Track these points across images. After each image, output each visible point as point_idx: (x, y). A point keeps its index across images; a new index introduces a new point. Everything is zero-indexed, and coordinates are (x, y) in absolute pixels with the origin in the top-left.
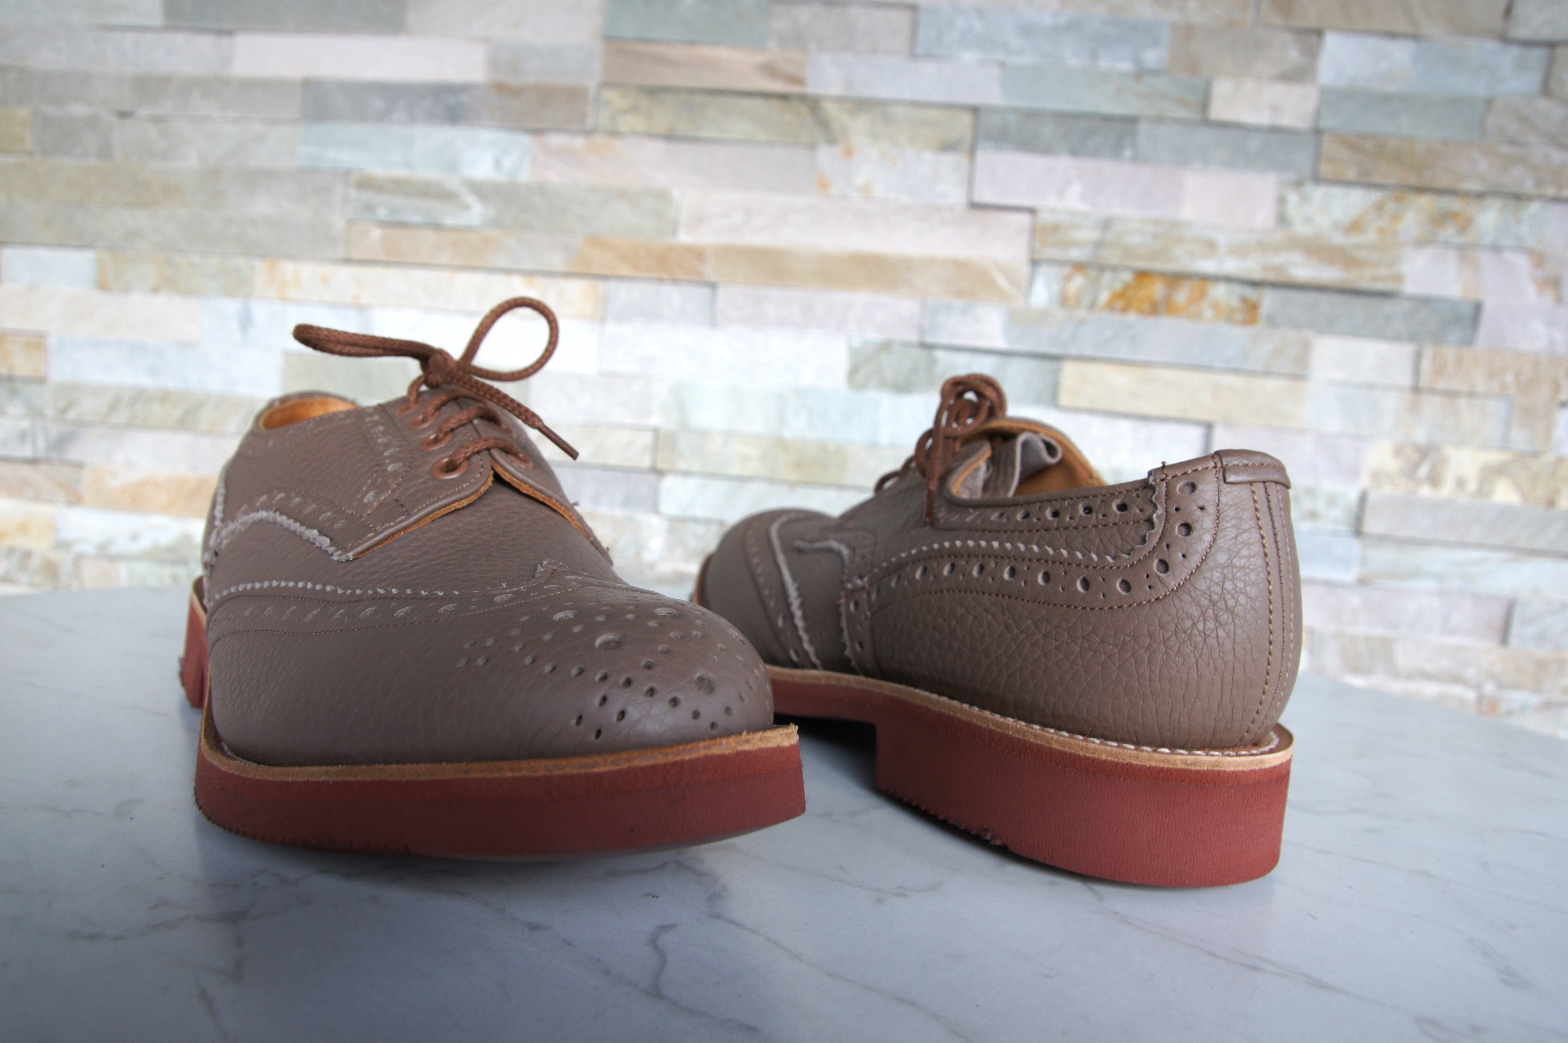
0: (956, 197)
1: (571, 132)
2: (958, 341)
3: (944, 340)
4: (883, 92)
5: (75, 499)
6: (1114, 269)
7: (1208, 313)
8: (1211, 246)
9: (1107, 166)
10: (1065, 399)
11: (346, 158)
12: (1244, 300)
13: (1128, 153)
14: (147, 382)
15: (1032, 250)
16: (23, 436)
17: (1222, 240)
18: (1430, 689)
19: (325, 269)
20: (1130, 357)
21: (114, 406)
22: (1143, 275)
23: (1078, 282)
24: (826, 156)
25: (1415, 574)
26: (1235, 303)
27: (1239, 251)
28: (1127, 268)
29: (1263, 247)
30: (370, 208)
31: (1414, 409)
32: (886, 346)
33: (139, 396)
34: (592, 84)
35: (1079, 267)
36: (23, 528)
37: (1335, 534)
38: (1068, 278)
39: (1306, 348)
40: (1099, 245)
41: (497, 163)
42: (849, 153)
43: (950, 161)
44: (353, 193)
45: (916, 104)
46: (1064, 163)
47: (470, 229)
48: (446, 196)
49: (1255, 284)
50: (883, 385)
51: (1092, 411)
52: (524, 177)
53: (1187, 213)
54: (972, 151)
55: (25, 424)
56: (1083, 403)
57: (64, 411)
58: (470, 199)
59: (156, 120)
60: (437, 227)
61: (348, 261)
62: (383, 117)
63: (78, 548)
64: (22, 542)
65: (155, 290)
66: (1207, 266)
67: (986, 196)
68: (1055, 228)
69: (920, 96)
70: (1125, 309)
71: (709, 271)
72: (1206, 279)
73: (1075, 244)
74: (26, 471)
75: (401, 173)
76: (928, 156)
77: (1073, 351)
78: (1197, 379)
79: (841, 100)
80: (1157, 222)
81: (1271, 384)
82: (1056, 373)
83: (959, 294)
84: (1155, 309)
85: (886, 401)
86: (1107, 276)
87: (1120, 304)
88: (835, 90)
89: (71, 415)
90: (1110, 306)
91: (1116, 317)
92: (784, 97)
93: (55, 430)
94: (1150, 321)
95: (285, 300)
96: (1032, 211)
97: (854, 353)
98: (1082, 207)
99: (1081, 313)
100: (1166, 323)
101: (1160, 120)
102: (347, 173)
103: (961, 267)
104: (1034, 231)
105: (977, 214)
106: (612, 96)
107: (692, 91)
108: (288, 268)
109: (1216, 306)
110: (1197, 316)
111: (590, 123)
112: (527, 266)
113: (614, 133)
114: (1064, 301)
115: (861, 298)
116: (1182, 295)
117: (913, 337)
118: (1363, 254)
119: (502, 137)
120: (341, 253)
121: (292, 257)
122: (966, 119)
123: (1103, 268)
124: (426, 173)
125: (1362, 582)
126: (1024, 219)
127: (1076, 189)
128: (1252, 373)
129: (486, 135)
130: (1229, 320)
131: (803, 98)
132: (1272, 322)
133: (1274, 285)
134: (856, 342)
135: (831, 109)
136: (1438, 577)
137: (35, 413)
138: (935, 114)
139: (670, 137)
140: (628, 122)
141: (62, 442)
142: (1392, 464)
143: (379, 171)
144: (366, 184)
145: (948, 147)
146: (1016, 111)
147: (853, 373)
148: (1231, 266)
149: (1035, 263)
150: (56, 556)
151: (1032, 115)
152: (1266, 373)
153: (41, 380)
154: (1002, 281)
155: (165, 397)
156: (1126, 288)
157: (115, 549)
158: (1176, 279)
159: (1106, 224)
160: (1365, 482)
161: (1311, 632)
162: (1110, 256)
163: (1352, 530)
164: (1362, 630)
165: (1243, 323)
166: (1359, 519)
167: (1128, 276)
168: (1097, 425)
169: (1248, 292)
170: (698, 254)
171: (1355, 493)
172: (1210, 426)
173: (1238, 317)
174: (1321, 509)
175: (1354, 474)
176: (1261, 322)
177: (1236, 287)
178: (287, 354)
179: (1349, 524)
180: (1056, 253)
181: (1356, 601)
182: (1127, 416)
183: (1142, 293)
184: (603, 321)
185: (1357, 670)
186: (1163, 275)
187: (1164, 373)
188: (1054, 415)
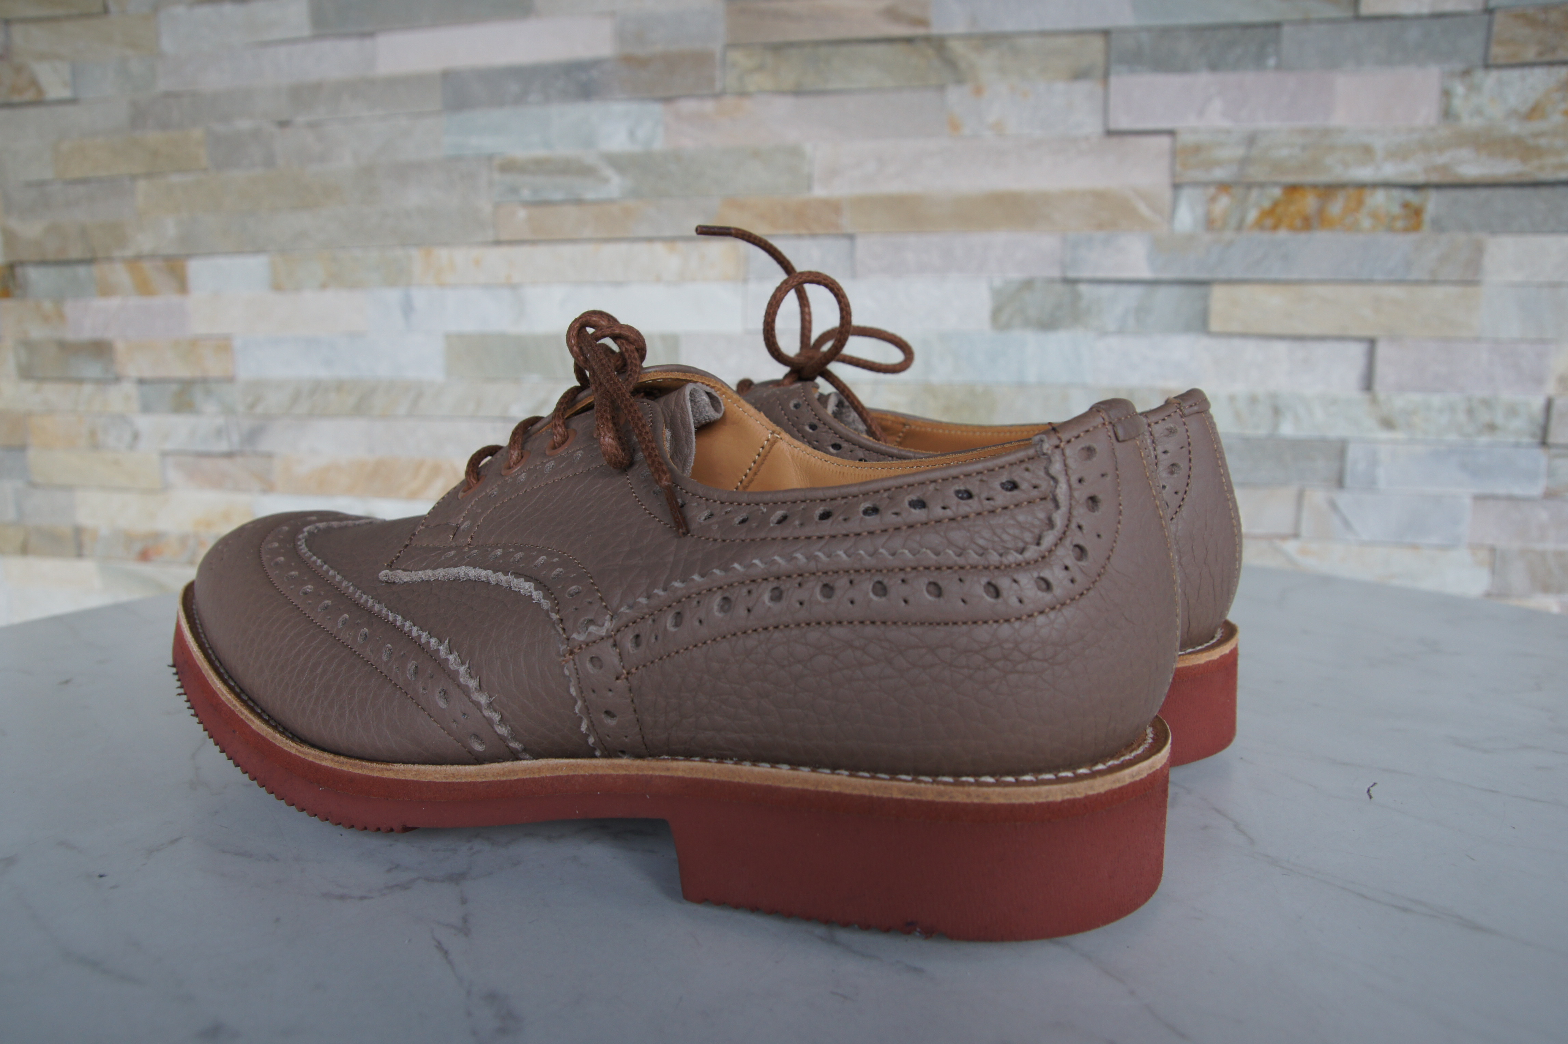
0: (1092, 126)
1: (701, 97)
2: (1101, 275)
3: (1086, 274)
4: (1009, 26)
5: (268, 487)
6: (1262, 185)
7: (1366, 223)
8: (1367, 151)
9: (1249, 78)
10: (1215, 325)
11: (488, 143)
12: (1406, 205)
13: (1272, 62)
14: (323, 373)
15: (1173, 174)
16: (219, 433)
17: (1379, 143)
19: (477, 252)
20: (1284, 276)
21: (296, 398)
22: (1292, 189)
23: (1224, 202)
24: (955, 96)
26: (1396, 210)
27: (1399, 153)
28: (1275, 184)
29: (1425, 147)
30: (514, 190)
32: (1028, 284)
33: (317, 387)
34: (717, 47)
35: (1224, 187)
36: (226, 516)
37: (1517, 445)
38: (1213, 200)
39: (1478, 250)
40: (1245, 162)
41: (632, 134)
42: (978, 91)
43: (1083, 88)
44: (497, 176)
45: (1043, 34)
46: (1204, 79)
47: (611, 201)
48: (585, 171)
49: (1416, 187)
50: (1027, 323)
51: (1244, 335)
52: (659, 145)
53: (1339, 119)
54: (1106, 77)
55: (220, 421)
56: (1235, 327)
57: (252, 406)
58: (609, 172)
59: (312, 126)
60: (579, 202)
61: (498, 243)
62: (520, 100)
65: (324, 286)
66: (1364, 173)
67: (1123, 122)
68: (1197, 149)
69: (1048, 26)
70: (1275, 227)
71: (847, 223)
72: (1362, 186)
73: (1218, 163)
74: (225, 464)
75: (540, 153)
76: (1060, 86)
77: (1223, 276)
78: (1356, 292)
79: (967, 37)
80: (1305, 132)
81: (1438, 292)
82: (1205, 298)
83: (1100, 226)
84: (1307, 224)
85: (1032, 339)
86: (1255, 193)
87: (1269, 222)
88: (960, 28)
89: (259, 410)
90: (1259, 225)
91: (1266, 236)
92: (909, 40)
93: (246, 424)
94: (1303, 236)
95: (442, 285)
96: (1171, 133)
97: (996, 294)
98: (1226, 124)
99: (1228, 235)
100: (1320, 237)
101: (1306, 22)
102: (490, 158)
103: (1100, 197)
104: (1174, 154)
105: (1114, 141)
106: (736, 56)
107: (817, 44)
108: (443, 254)
109: (1374, 215)
110: (1355, 228)
111: (718, 86)
112: (667, 233)
113: (743, 94)
114: (1210, 223)
115: (1000, 238)
116: (1336, 207)
117: (1056, 273)
118: (1542, 141)
119: (635, 108)
120: (491, 236)
121: (446, 244)
122: (1098, 43)
123: (1249, 186)
124: (564, 150)
125: (1550, 495)
126: (1164, 142)
127: (1217, 105)
128: (1418, 283)
129: (618, 108)
130: (1391, 229)
131: (927, 39)
132: (1438, 226)
133: (1438, 186)
134: (998, 283)
135: (958, 48)
137: (228, 410)
138: (1064, 41)
139: (798, 92)
140: (755, 81)
141: (253, 436)
143: (520, 153)
144: (508, 167)
145: (1079, 75)
146: (1149, 29)
147: (996, 313)
148: (1390, 171)
149: (1177, 187)
151: (1166, 32)
152: (1434, 282)
153: (230, 380)
154: (1143, 209)
155: (340, 386)
156: (1276, 204)
158: (1329, 190)
159: (1251, 140)
160: (1551, 388)
161: (1493, 550)
162: (1257, 173)
163: (1537, 440)
164: (1550, 546)
165: (1406, 230)
166: (1545, 430)
167: (1277, 192)
168: (1251, 350)
169: (1410, 196)
170: (834, 207)
171: (1537, 403)
172: (1372, 342)
173: (1399, 224)
174: (1499, 420)
175: (1539, 381)
176: (1426, 227)
177: (1396, 193)
178: (448, 337)
179: (1533, 435)
180: (1199, 175)
181: (1543, 515)
182: (1281, 337)
183: (1293, 209)
184: (745, 281)
185: (1546, 589)
186: (1314, 186)
187: (1321, 290)
188: (1205, 342)
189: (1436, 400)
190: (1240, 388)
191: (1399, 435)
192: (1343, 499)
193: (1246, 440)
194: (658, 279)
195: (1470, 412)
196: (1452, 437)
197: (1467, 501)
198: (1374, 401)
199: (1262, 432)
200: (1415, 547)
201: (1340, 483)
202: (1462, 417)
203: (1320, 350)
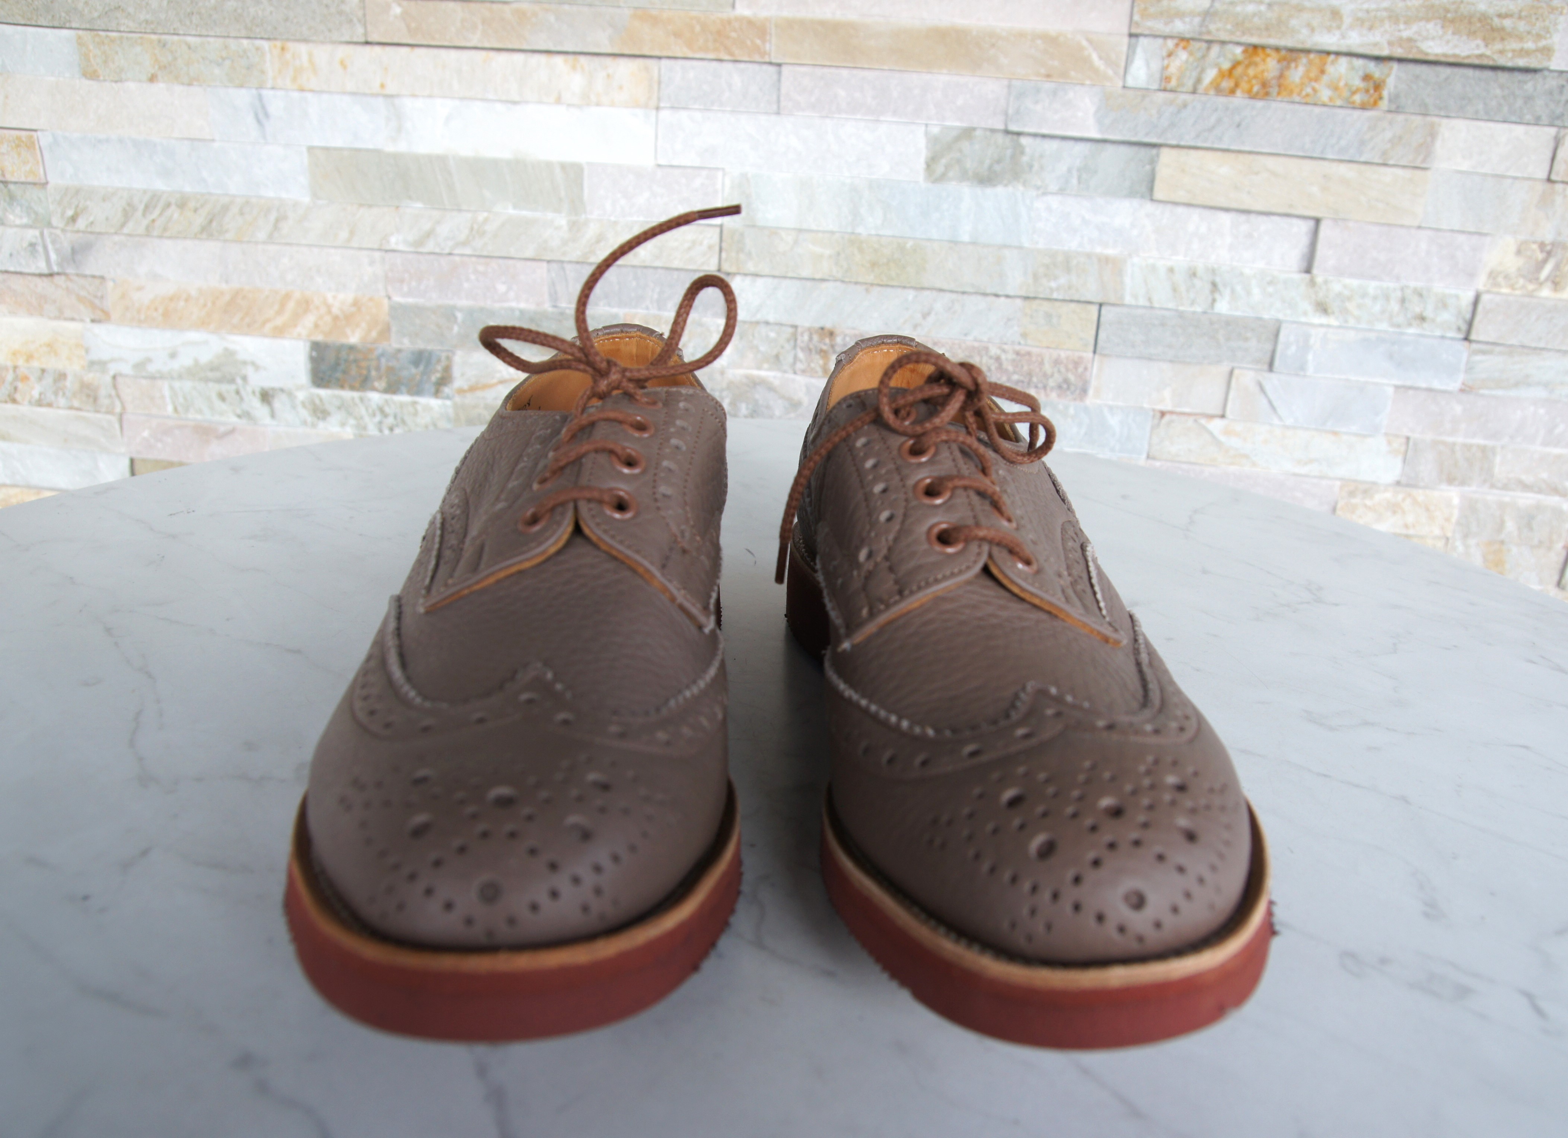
2: (1046, 129)
3: (1031, 127)
5: (102, 317)
6: (1223, 43)
7: (1325, 94)
8: (1335, 16)
10: (1160, 192)
12: (1367, 78)
14: (160, 185)
15: (1131, 22)
16: (32, 248)
17: (1347, 9)
18: (1526, 499)
19: (343, 51)
21: (128, 213)
22: (1255, 49)
23: (1182, 58)
25: (1524, 382)
26: (1357, 83)
27: (1367, 22)
28: (1238, 44)
29: (1394, 17)
31: (1545, 201)
32: (968, 133)
33: (155, 201)
35: (1184, 41)
36: (51, 347)
37: (1442, 338)
38: (1170, 55)
39: (1433, 134)
40: (1207, 15)
49: (1379, 59)
50: (964, 176)
51: (1190, 205)
55: (32, 234)
56: (1180, 196)
57: (73, 219)
61: (367, 43)
63: (113, 369)
64: (53, 364)
65: (152, 79)
66: (1329, 40)
70: (1232, 92)
71: (773, 49)
72: (1325, 54)
73: (1180, 15)
74: (42, 285)
77: (1173, 140)
78: (1308, 168)
81: (1388, 175)
82: (1153, 162)
83: (1049, 77)
84: (1265, 92)
85: (967, 192)
86: (1215, 49)
87: (1226, 84)
89: (81, 224)
90: (1217, 88)
91: (1221, 101)
93: (67, 240)
94: (1260, 105)
95: (302, 90)
97: (933, 141)
99: (1182, 97)
100: (1276, 108)
103: (1051, 41)
108: (301, 51)
109: (1335, 86)
110: (1312, 100)
112: (570, 46)
114: (1164, 83)
115: (941, 79)
116: (1297, 74)
117: (998, 123)
118: (1507, 23)
120: (359, 33)
121: (306, 41)
123: (1210, 42)
125: (1465, 390)
128: (1368, 164)
130: (1349, 105)
132: (1395, 106)
133: (1400, 60)
134: (935, 130)
136: (1546, 385)
137: (41, 222)
141: (76, 255)
142: (1512, 264)
147: (930, 165)
148: (1355, 40)
149: (1133, 37)
150: (90, 377)
152: (1385, 165)
153: (41, 185)
154: (1095, 59)
155: (183, 202)
156: (1236, 64)
157: (152, 368)
158: (1292, 54)
160: (1481, 283)
161: (1408, 439)
162: (1219, 29)
163: (1461, 336)
164: (1460, 439)
165: (1363, 107)
166: (1470, 324)
167: (1239, 50)
168: (1195, 220)
169: (1372, 67)
170: (759, 28)
171: (1468, 296)
172: (1318, 221)
173: (1357, 98)
174: (1429, 313)
175: (1472, 275)
176: (1384, 104)
177: (1359, 62)
178: (311, 149)
179: (1459, 329)
180: (1159, 26)
181: (1458, 409)
182: (1227, 210)
183: (1251, 72)
184: (658, 108)
185: (1451, 480)
186: (1277, 49)
187: (1271, 163)
188: (1149, 207)
189: (1372, 286)
190: (1180, 260)
191: (1332, 321)
192: (1271, 381)
193: (1181, 315)
194: (559, 101)
195: (1403, 301)
196: (1383, 326)
197: (1390, 391)
198: (1312, 283)
199: (1199, 309)
200: (1335, 433)
201: (1271, 366)
202: (1395, 306)
203: (1265, 224)
